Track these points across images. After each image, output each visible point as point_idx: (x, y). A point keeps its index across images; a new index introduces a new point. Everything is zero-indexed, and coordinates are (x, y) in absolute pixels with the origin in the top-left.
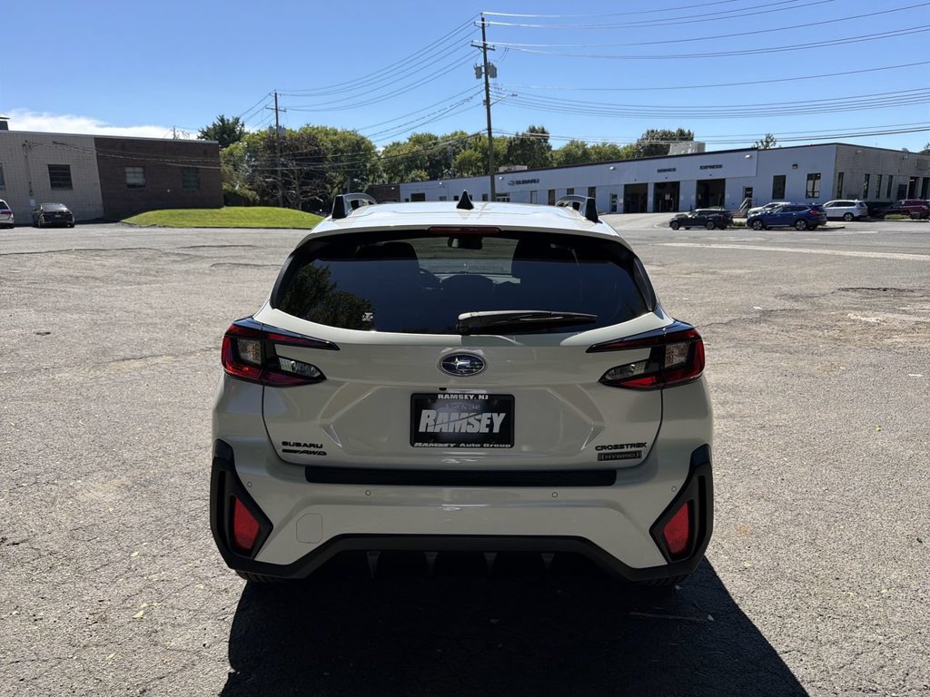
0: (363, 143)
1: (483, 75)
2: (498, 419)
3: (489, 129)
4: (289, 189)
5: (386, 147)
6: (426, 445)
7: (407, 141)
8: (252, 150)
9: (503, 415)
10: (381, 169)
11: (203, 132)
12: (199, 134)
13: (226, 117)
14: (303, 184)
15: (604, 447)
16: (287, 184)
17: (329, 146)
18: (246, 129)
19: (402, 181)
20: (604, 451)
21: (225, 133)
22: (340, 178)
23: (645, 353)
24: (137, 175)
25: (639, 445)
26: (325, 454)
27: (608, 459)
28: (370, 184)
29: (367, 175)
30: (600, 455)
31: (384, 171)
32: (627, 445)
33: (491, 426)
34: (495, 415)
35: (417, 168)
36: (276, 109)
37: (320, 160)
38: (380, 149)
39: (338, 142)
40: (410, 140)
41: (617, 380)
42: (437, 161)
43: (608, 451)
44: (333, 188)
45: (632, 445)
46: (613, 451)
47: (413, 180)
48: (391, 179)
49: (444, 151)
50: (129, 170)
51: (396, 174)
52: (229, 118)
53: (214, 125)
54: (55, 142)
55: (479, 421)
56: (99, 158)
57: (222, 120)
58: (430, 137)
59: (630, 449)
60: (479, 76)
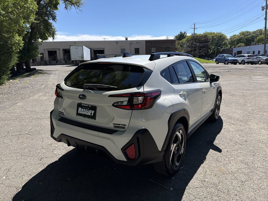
0: (222, 36)
1: (265, 9)
2: (93, 112)
3: (266, 27)
4: (195, 51)
5: (231, 37)
6: (79, 116)
7: (239, 34)
8: (188, 41)
9: (94, 111)
10: (228, 43)
11: (175, 37)
12: (174, 37)
13: (182, 32)
14: (200, 50)
15: (115, 124)
16: (195, 50)
17: (211, 37)
18: (187, 35)
19: (235, 47)
20: (115, 125)
21: (181, 36)
22: (213, 47)
23: (127, 99)
24: (154, 50)
25: (124, 125)
26: (64, 115)
27: (116, 128)
28: (223, 48)
29: (223, 46)
30: (114, 126)
31: (229, 44)
32: (121, 124)
33: (91, 114)
34: (92, 111)
35: (241, 42)
36: (194, 28)
37: (207, 42)
38: (228, 37)
39: (214, 36)
40: (240, 33)
41: (117, 105)
42: (249, 40)
43: (116, 125)
44: (211, 51)
45: (122, 125)
46: (117, 125)
47: (239, 47)
48: (231, 46)
49: (252, 37)
50: (152, 48)
51: (233, 45)
52: (183, 32)
53: (179, 34)
54: (137, 43)
55: (89, 112)
56: (146, 46)
57: (181, 33)
58: (247, 32)
59: (122, 126)
60: (263, 10)
